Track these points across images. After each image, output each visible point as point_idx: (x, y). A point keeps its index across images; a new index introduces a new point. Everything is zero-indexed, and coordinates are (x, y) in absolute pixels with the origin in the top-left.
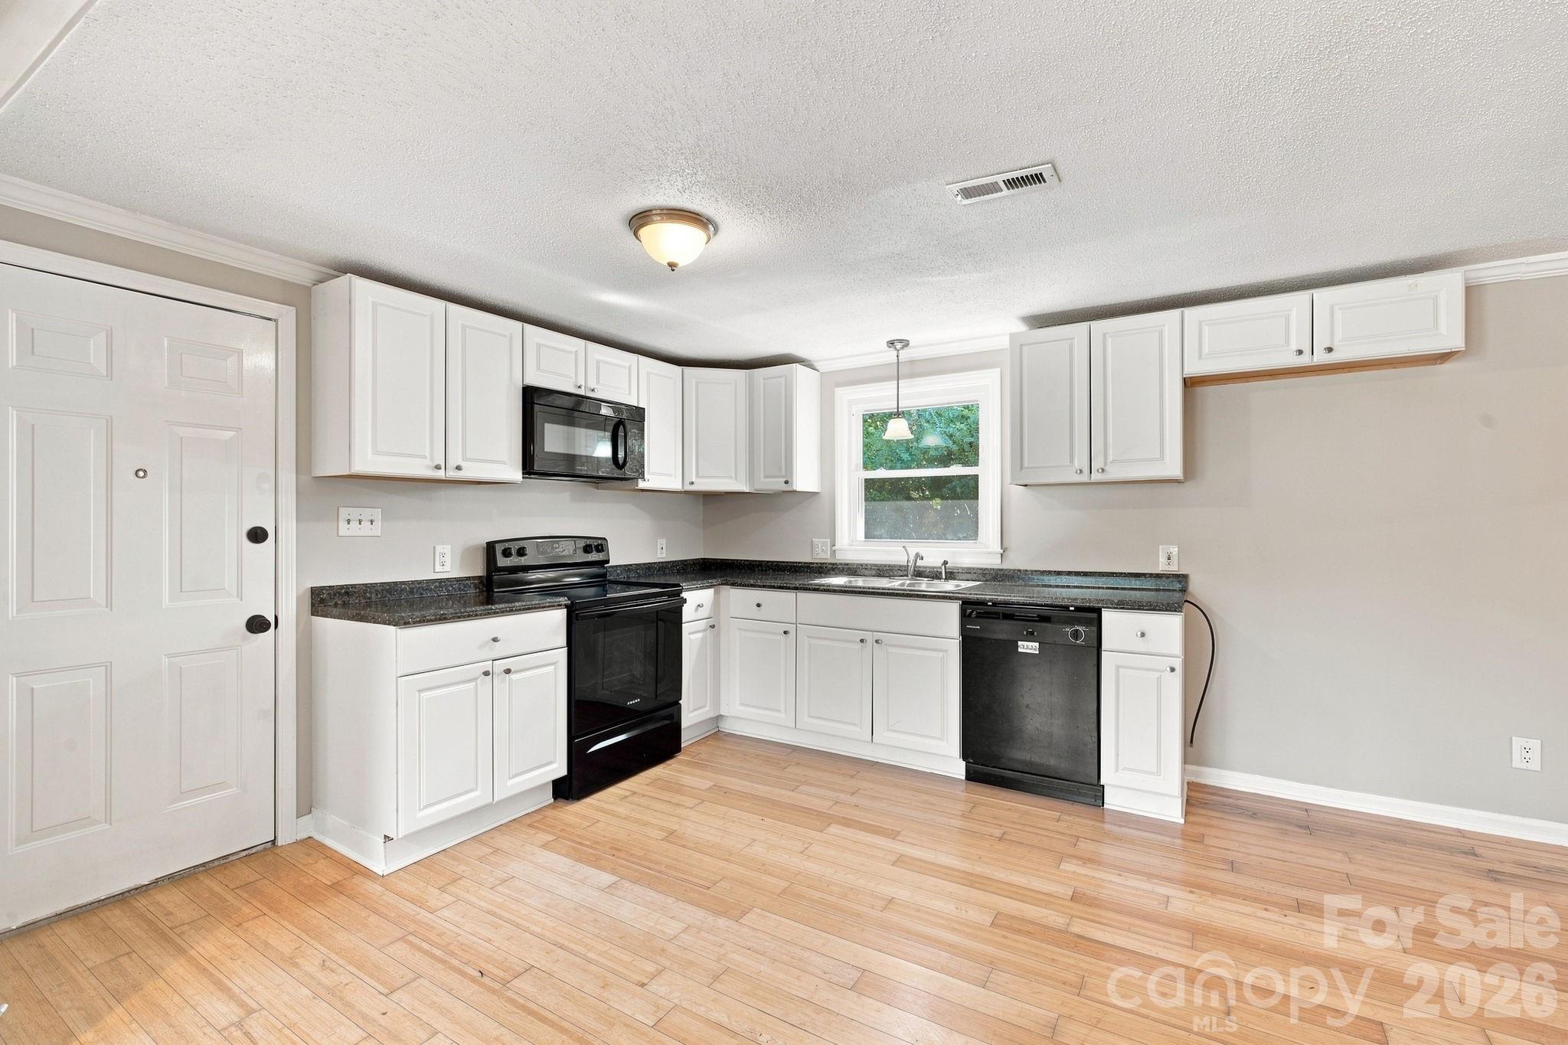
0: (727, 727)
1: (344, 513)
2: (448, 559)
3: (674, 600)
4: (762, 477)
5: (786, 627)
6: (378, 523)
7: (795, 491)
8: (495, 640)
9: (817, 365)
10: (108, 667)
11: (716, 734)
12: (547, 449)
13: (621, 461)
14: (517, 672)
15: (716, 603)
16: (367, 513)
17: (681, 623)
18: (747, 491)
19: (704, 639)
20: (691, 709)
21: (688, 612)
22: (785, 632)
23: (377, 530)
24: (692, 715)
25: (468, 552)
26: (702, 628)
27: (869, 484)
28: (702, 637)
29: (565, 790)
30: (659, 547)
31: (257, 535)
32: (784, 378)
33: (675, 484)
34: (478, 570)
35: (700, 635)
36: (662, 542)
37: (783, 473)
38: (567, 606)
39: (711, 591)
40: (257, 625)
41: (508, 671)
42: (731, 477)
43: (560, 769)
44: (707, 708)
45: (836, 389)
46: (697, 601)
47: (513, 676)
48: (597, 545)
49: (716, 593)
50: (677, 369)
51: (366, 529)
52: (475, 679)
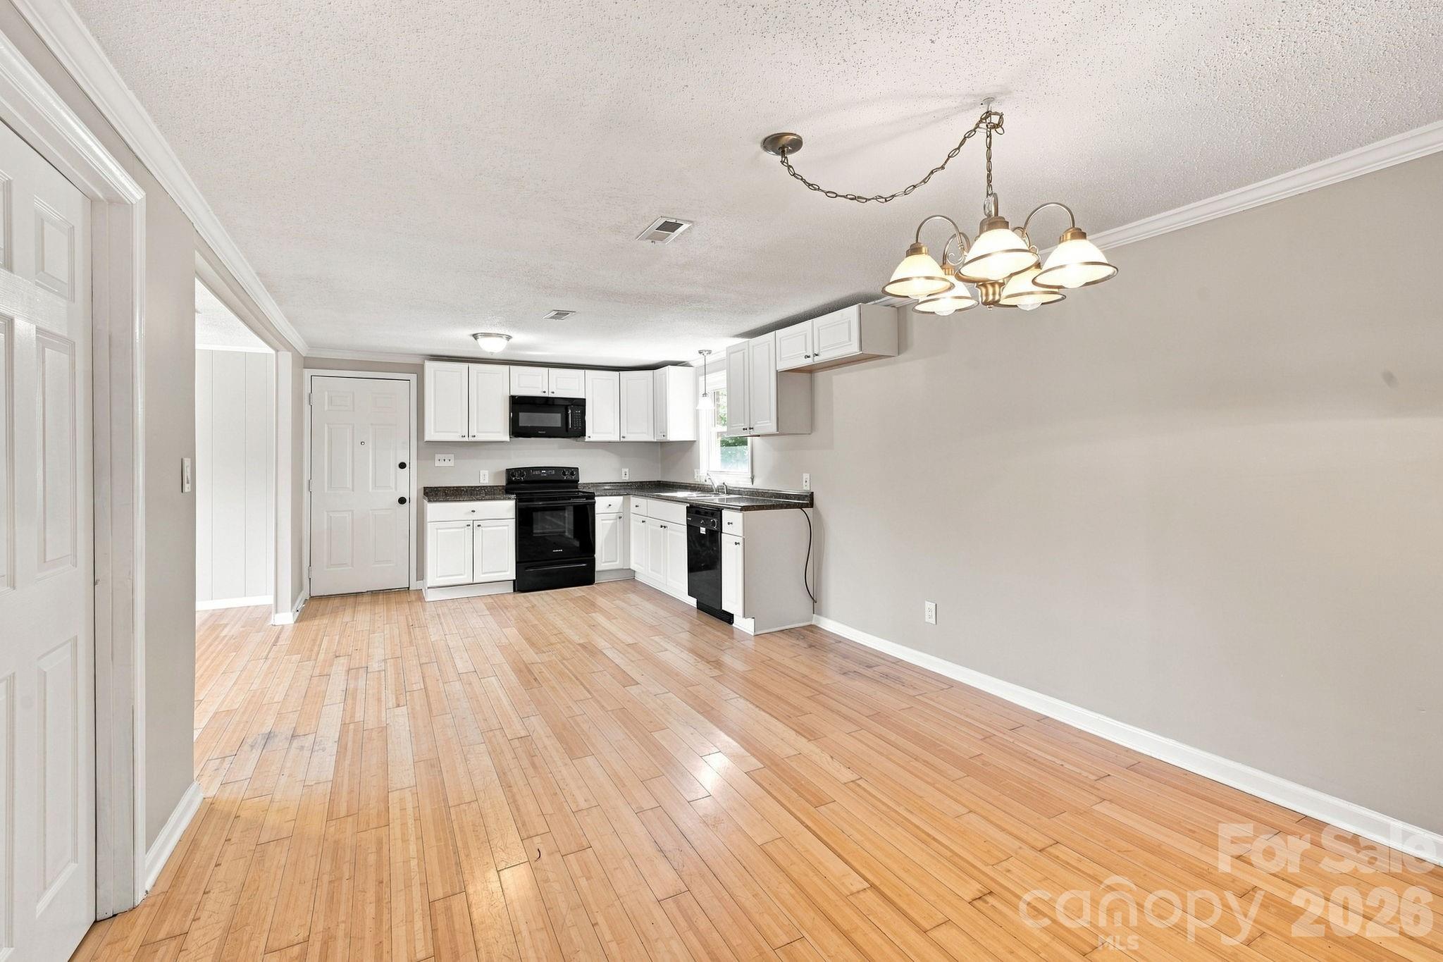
1: (438, 457)
2: (487, 477)
4: (659, 432)
5: (644, 519)
6: (452, 461)
8: (473, 511)
9: (691, 363)
10: (352, 511)
11: (628, 578)
12: (520, 423)
13: (571, 428)
14: (486, 526)
15: (626, 505)
16: (447, 456)
17: (594, 514)
18: (654, 441)
20: (603, 561)
21: (600, 507)
22: (644, 522)
23: (452, 463)
24: (604, 564)
25: (497, 474)
26: (613, 518)
28: (613, 523)
29: (518, 586)
30: (624, 473)
31: (402, 466)
32: (665, 374)
33: (614, 439)
34: (503, 483)
35: (612, 521)
36: (625, 470)
37: (664, 430)
39: (621, 498)
40: (402, 501)
41: (479, 526)
42: (645, 434)
43: (511, 576)
44: (619, 563)
45: (699, 377)
46: (605, 503)
47: (480, 529)
48: (574, 471)
49: (623, 499)
50: (616, 374)
51: (447, 464)
52: (462, 528)
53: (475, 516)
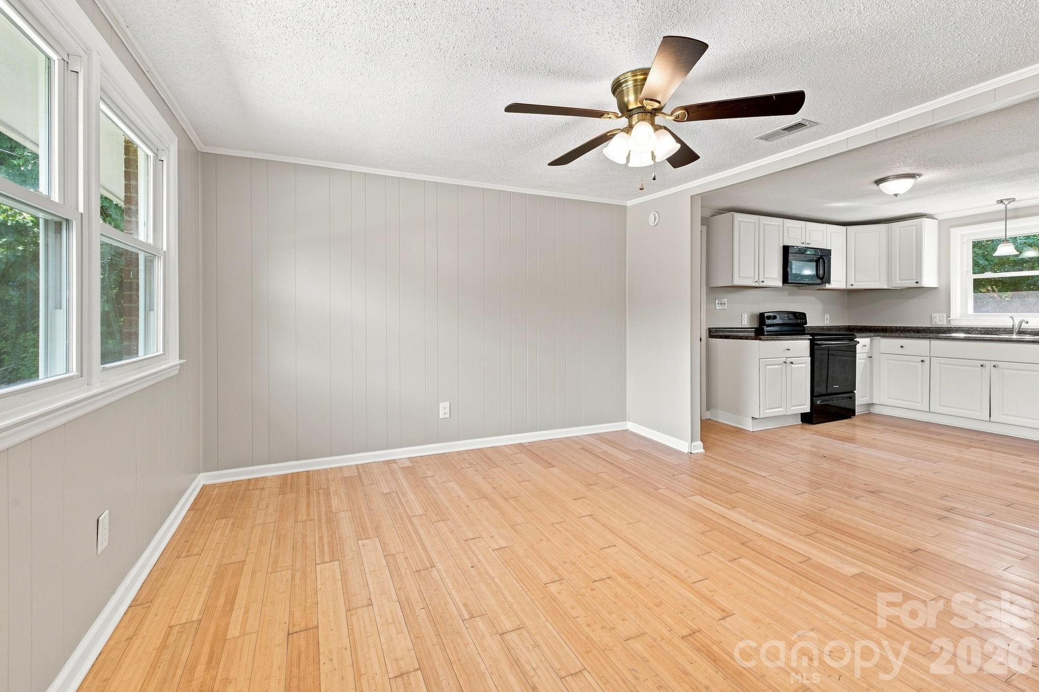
0: (876, 410)
1: (718, 301)
2: (746, 320)
3: (852, 343)
4: (898, 279)
5: (923, 358)
6: (726, 305)
7: (923, 287)
8: (788, 350)
9: (936, 217)
11: (870, 412)
12: (794, 272)
13: (821, 276)
14: (796, 364)
15: (871, 345)
17: (856, 354)
18: (887, 288)
19: (866, 362)
20: (860, 396)
21: (859, 348)
22: (922, 361)
23: (726, 307)
24: (861, 398)
25: (752, 317)
26: (865, 357)
27: (975, 281)
29: (806, 419)
30: (826, 320)
32: (915, 227)
33: (842, 286)
34: (756, 325)
35: (864, 361)
36: (827, 316)
37: (914, 277)
38: (810, 339)
39: (869, 340)
41: (792, 363)
42: (876, 281)
43: (807, 409)
44: (867, 398)
45: (951, 229)
46: (863, 343)
47: (793, 366)
48: (802, 316)
49: (871, 341)
50: (844, 228)
51: (723, 307)
52: (781, 364)
53: (789, 354)
